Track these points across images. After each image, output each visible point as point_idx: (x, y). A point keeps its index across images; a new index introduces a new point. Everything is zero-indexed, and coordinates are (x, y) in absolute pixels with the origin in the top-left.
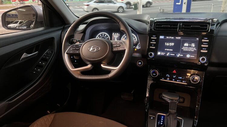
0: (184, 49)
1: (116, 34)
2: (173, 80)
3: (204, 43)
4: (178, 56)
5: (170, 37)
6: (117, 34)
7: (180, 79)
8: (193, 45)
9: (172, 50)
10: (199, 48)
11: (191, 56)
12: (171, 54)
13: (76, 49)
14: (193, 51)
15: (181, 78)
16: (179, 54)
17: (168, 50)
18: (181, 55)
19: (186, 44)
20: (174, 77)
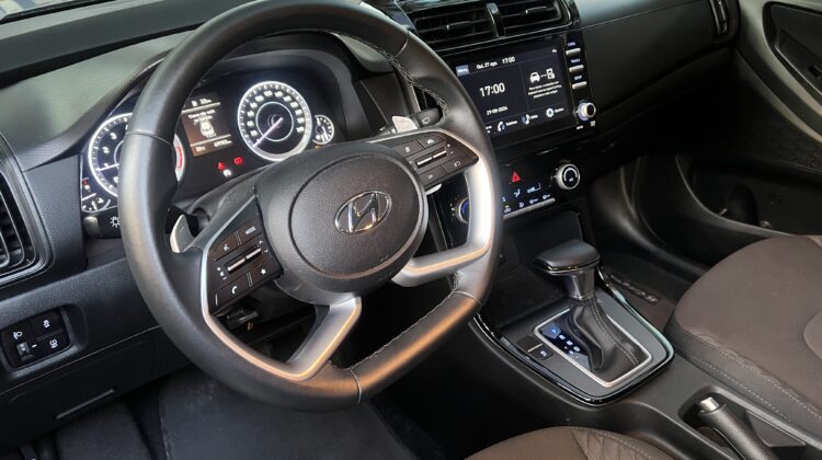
0: (536, 93)
1: (199, 104)
2: (521, 205)
3: (573, 61)
4: (527, 122)
5: (487, 64)
6: (203, 101)
7: (533, 195)
8: (550, 74)
9: (506, 108)
10: (565, 78)
11: (557, 111)
12: (508, 124)
13: (247, 261)
14: (554, 92)
15: (533, 189)
16: (528, 116)
17: (495, 111)
18: (533, 117)
19: (535, 78)
20: (517, 194)
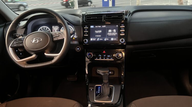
0: (109, 34)
1: (55, 27)
2: (104, 58)
3: (122, 29)
4: (105, 40)
5: (98, 26)
9: (100, 36)
10: (119, 32)
11: (114, 39)
12: (100, 39)
13: (19, 43)
14: (115, 35)
15: (109, 56)
16: (106, 39)
17: (98, 36)
18: (107, 39)
19: (110, 31)
20: (104, 56)
